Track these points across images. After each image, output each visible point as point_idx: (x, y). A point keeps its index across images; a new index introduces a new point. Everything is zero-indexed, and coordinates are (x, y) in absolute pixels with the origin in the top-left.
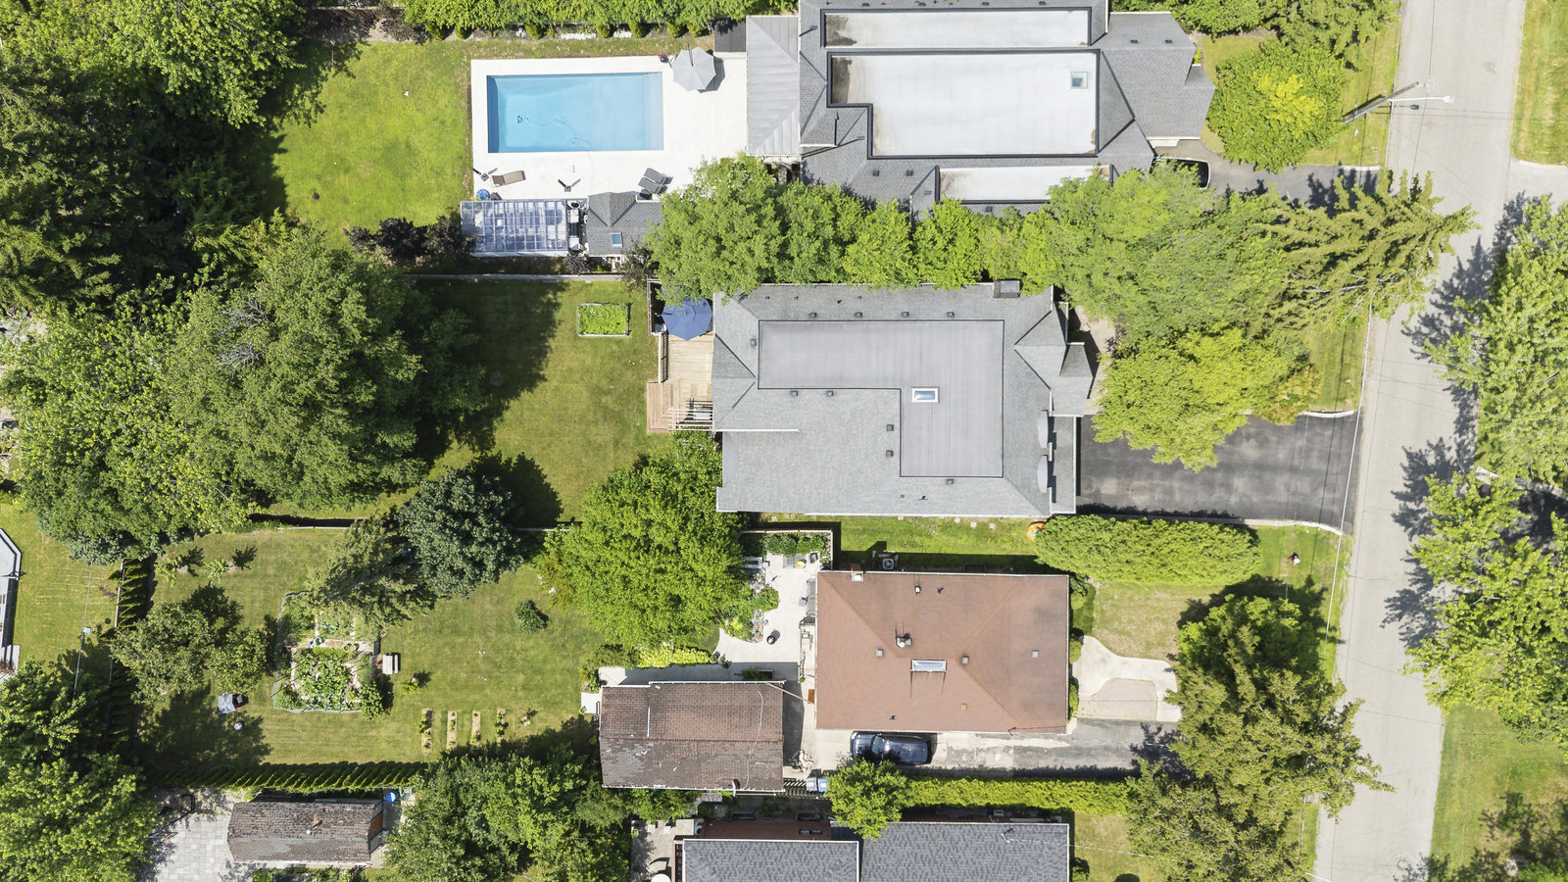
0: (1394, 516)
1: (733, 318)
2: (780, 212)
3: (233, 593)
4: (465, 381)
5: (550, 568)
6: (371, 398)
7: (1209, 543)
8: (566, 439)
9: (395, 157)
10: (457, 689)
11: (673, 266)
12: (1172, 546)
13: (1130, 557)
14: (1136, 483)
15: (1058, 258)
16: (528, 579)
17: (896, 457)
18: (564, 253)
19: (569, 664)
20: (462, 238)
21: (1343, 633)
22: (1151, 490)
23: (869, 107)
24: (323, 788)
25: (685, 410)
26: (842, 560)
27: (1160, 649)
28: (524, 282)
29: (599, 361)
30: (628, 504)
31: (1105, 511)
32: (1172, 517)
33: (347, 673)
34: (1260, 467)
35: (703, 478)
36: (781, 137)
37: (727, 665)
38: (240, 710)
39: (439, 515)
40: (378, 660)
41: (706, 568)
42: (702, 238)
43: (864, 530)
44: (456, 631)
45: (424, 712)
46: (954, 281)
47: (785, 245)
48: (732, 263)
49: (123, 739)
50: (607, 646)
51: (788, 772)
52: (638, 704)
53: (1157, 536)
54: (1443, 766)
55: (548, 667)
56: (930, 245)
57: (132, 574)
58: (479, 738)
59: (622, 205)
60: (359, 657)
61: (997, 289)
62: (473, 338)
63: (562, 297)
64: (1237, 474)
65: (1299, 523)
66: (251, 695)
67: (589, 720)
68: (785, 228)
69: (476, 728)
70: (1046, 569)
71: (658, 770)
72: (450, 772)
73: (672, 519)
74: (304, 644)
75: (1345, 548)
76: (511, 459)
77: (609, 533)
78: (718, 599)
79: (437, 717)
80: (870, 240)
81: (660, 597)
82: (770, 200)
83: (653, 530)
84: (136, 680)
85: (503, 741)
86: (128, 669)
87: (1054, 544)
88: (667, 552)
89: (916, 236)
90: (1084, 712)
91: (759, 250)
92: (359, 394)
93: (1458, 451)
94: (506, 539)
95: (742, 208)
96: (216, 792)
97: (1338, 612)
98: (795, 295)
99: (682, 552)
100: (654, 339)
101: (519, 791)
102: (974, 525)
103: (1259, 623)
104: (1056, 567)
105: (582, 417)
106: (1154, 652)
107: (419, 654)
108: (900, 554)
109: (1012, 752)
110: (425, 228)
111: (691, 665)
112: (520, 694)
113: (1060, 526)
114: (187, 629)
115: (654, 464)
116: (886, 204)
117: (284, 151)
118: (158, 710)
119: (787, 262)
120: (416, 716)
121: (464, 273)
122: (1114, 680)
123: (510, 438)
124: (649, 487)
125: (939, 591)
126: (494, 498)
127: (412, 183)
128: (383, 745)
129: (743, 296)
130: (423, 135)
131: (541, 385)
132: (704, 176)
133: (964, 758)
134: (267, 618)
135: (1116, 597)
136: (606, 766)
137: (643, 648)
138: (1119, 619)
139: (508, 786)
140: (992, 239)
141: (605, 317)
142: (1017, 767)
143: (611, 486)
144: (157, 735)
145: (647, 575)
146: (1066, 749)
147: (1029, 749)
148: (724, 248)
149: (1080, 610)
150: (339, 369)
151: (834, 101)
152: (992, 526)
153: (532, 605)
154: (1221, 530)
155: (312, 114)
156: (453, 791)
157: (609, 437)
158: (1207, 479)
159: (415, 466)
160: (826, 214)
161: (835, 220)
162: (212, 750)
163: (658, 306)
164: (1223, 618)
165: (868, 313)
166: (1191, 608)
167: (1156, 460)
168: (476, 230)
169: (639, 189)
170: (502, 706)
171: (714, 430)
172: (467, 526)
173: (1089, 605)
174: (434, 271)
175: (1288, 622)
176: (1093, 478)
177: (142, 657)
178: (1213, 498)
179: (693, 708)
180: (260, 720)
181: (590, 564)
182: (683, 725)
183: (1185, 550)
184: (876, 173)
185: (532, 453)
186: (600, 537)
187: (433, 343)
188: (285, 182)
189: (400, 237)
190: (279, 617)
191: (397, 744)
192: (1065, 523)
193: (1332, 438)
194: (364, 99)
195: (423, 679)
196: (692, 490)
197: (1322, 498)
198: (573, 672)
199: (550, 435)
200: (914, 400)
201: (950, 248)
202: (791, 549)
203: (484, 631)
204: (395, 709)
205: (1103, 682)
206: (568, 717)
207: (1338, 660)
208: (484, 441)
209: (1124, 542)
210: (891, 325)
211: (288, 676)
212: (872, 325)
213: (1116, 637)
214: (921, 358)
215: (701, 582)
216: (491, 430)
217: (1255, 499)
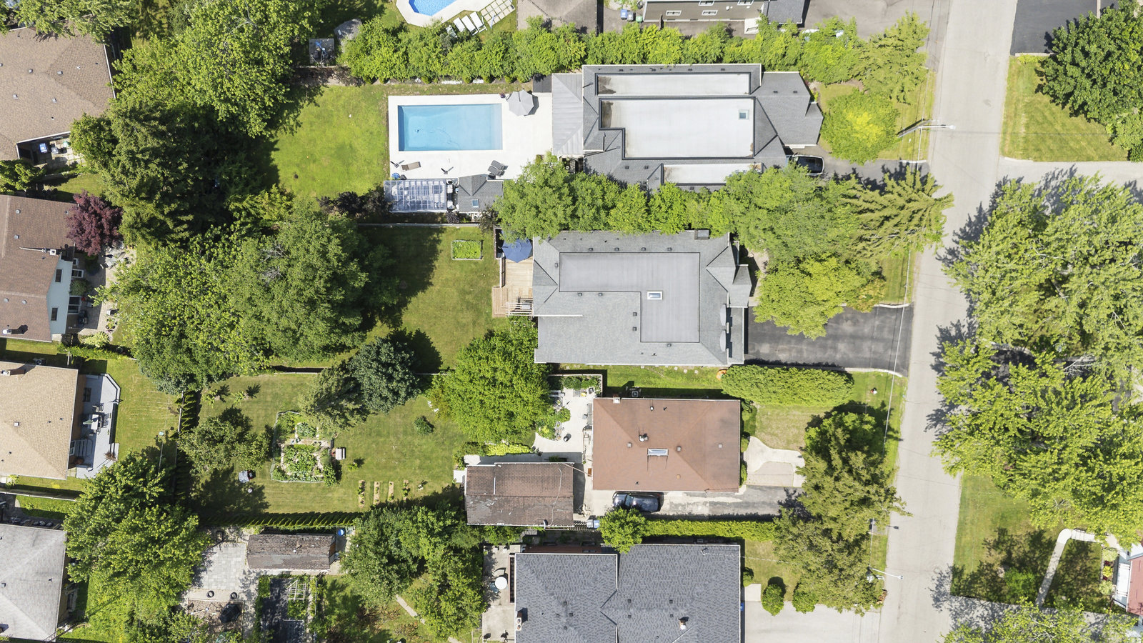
0: (932, 365)
1: (545, 251)
2: (572, 190)
3: (246, 412)
4: (388, 286)
5: (436, 396)
6: (342, 297)
7: (821, 381)
8: (445, 320)
9: (344, 153)
10: (380, 469)
11: (510, 221)
12: (800, 383)
13: (774, 389)
14: (780, 347)
15: (730, 217)
16: (425, 404)
17: (638, 331)
18: (445, 211)
19: (447, 454)
20: (385, 203)
21: (902, 435)
22: (790, 350)
23: (623, 130)
24: (302, 526)
25: (515, 303)
26: (608, 392)
27: (795, 444)
28: (420, 227)
29: (464, 274)
30: (483, 359)
31: (761, 363)
32: (799, 366)
33: (314, 459)
34: (854, 338)
35: (526, 343)
36: (572, 144)
37: (540, 454)
38: (251, 481)
39: (375, 365)
40: (333, 451)
41: (529, 395)
42: (528, 207)
43: (621, 375)
44: (379, 434)
45: (360, 482)
46: (672, 230)
47: (575, 210)
48: (545, 221)
49: (183, 498)
50: (469, 443)
51: (576, 517)
52: (488, 476)
53: (791, 377)
54: (960, 512)
55: (434, 455)
56: (658, 210)
57: (189, 400)
58: (393, 497)
59: (479, 182)
60: (322, 450)
61: (696, 234)
62: (391, 261)
63: (443, 237)
64: (840, 341)
65: (876, 370)
66: (258, 473)
67: (458, 487)
68: (574, 200)
69: (391, 492)
70: (727, 397)
71: (500, 514)
72: (377, 516)
73: (509, 368)
74: (289, 442)
75: (902, 384)
76: (412, 332)
77: (472, 376)
78: (536, 414)
79: (368, 485)
80: (623, 206)
81: (502, 412)
82: (566, 185)
83: (498, 374)
84: (192, 462)
85: (407, 499)
86: (188, 456)
87: (731, 382)
88: (506, 386)
89: (650, 204)
90: (750, 481)
91: (560, 213)
92: (335, 295)
93: (968, 328)
94: (412, 379)
95: (550, 191)
96: (238, 529)
97: (899, 422)
98: (580, 237)
99: (515, 386)
100: (498, 262)
101: (421, 525)
102: (685, 371)
103: (851, 428)
104: (733, 395)
105: (454, 308)
106: (791, 446)
107: (357, 448)
108: (642, 388)
109: (708, 505)
110: (363, 196)
111: (518, 454)
112: (417, 471)
113: (735, 372)
114: (222, 433)
115: (498, 335)
116: (633, 187)
117: (278, 149)
118: (202, 481)
119: (576, 220)
120: (356, 485)
121: (385, 223)
122: (768, 462)
123: (412, 320)
124: (495, 349)
125: (664, 409)
126: (404, 355)
127: (354, 168)
128: (336, 502)
129: (550, 239)
130: (360, 140)
131: (430, 288)
132: (529, 170)
133: (680, 508)
134: (267, 427)
135: (769, 414)
136: (470, 512)
137: (490, 443)
138: (771, 427)
139: (413, 523)
140: (693, 206)
141: (467, 248)
142: (711, 514)
143: (472, 348)
144: (202, 496)
145: (495, 400)
146: (740, 503)
147: (718, 503)
148: (540, 212)
149: (748, 421)
150: (326, 282)
151: (602, 126)
152: (696, 372)
153: (424, 418)
154: (829, 374)
155: (294, 128)
156: (380, 527)
157: (470, 319)
158: (821, 343)
159: (359, 336)
160: (599, 193)
161: (603, 196)
162: (235, 505)
163: (500, 243)
164: (830, 425)
165: (622, 248)
166: (814, 420)
167: (789, 333)
168: (393, 197)
169: (488, 173)
170: (406, 479)
171: (533, 315)
172: (390, 371)
173: (753, 418)
174: (366, 221)
175: (867, 427)
176: (755, 344)
177: (197, 449)
178: (826, 355)
179: (521, 478)
180: (263, 487)
181: (461, 393)
182: (515, 488)
183: (808, 385)
184: (627, 168)
185: (425, 329)
186: (468, 378)
187: (371, 265)
188: (278, 168)
189: (349, 202)
190: (274, 426)
191: (344, 501)
192: (738, 370)
193: (895, 320)
194: (325, 119)
195: (360, 462)
196: (520, 350)
197: (890, 355)
198: (448, 459)
199: (436, 318)
200: (649, 298)
201: (669, 211)
202: (578, 385)
203: (396, 434)
204: (343, 480)
205: (761, 464)
206: (446, 485)
207: (899, 450)
208: (396, 322)
209: (772, 380)
210: (635, 255)
211: (279, 461)
212: (624, 255)
213: (769, 437)
214: (652, 274)
215: (526, 404)
216: (401, 315)
217: (851, 356)
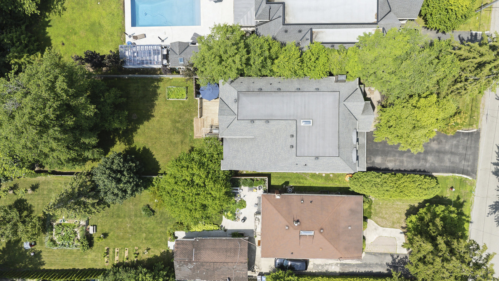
0: (492, 172)
1: (228, 91)
2: (247, 46)
3: (30, 201)
4: (119, 117)
5: (154, 193)
7: (420, 183)
8: (162, 140)
9: (95, 28)
10: (119, 239)
11: (203, 69)
12: (405, 184)
13: (388, 188)
14: (389, 158)
17: (294, 149)
18: (160, 66)
19: (163, 230)
20: (119, 59)
21: (472, 219)
22: (395, 161)
23: (283, 4)
25: (209, 129)
26: (271, 189)
27: (398, 224)
28: (145, 78)
29: (175, 109)
30: (185, 167)
31: (377, 170)
32: (405, 172)
33: (75, 233)
34: (438, 152)
35: (216, 156)
36: (247, 18)
37: (225, 230)
38: (33, 247)
39: (108, 172)
40: (88, 228)
41: (216, 193)
42: (213, 56)
43: (280, 177)
44: (119, 216)
45: (106, 248)
46: (318, 75)
47: (248, 59)
48: (226, 67)
50: (178, 223)
51: (250, 273)
52: (190, 247)
53: (399, 180)
55: (155, 231)
56: (309, 60)
58: (127, 259)
59: (183, 47)
60: (80, 227)
61: (336, 79)
62: (124, 100)
63: (161, 84)
64: (429, 155)
65: (454, 174)
66: (37, 242)
67: (171, 252)
68: (248, 52)
69: (126, 255)
70: (353, 193)
71: (197, 273)
72: (115, 273)
73: (203, 173)
74: (58, 222)
75: (473, 185)
76: (140, 148)
77: (177, 179)
78: (222, 205)
79: (111, 251)
80: (284, 57)
81: (198, 205)
82: (242, 41)
83: (195, 178)
85: (137, 260)
87: (357, 183)
88: (200, 186)
89: (303, 56)
90: (368, 250)
91: (238, 61)
92: (67, 121)
94: (136, 181)
95: (230, 43)
96: (24, 280)
97: (470, 210)
98: (253, 81)
99: (207, 187)
100: (197, 100)
102: (324, 175)
104: (358, 192)
105: (168, 132)
106: (396, 225)
107: (104, 226)
108: (295, 187)
109: (339, 265)
110: (104, 56)
111: (211, 230)
112: (144, 241)
113: (359, 176)
114: (10, 216)
115: (196, 151)
116: (291, 43)
117: (50, 26)
119: (249, 67)
120: (103, 250)
121: (121, 74)
122: (380, 237)
123: (140, 140)
124: (194, 160)
125: (311, 202)
126: (131, 164)
127: (101, 39)
128: (90, 262)
129: (232, 82)
130: (106, 19)
131: (152, 119)
133: (320, 268)
134: (44, 211)
135: (381, 204)
136: (177, 271)
137: (192, 224)
138: (381, 212)
141: (177, 92)
142: (341, 271)
143: (179, 160)
145: (192, 196)
146: (360, 264)
147: (346, 264)
148: (223, 60)
149: (367, 209)
150: (55, 110)
151: (268, 1)
152: (331, 175)
153: (148, 206)
154: (425, 178)
155: (61, 11)
157: (179, 140)
158: (418, 157)
159: (98, 151)
160: (266, 47)
161: (269, 50)
162: (22, 264)
163: (198, 87)
164: (426, 214)
165: (283, 89)
166: (411, 208)
167: (400, 149)
168: (125, 56)
169: (191, 41)
170: (137, 246)
171: (220, 137)
172: (119, 176)
173: (370, 207)
174: (110, 74)
175: (453, 215)
176: (372, 156)
178: (420, 164)
179: (212, 249)
180: (41, 251)
181: (169, 191)
182: (208, 256)
183: (410, 186)
184: (286, 31)
185: (149, 146)
186: (173, 181)
188: (51, 38)
191: (95, 261)
192: (362, 175)
193: (468, 140)
195: (105, 235)
196: (211, 161)
197: (464, 164)
198: (164, 233)
199: (156, 138)
200: (302, 124)
201: (317, 62)
202: (251, 185)
203: (130, 217)
204: (94, 248)
205: (375, 237)
206: (163, 251)
207: (470, 229)
208: (130, 141)
209: (385, 182)
210: (293, 93)
211: (52, 234)
212: (284, 93)
213: (381, 220)
214: (305, 107)
215: (214, 199)
216: (132, 137)
217: (437, 165)
